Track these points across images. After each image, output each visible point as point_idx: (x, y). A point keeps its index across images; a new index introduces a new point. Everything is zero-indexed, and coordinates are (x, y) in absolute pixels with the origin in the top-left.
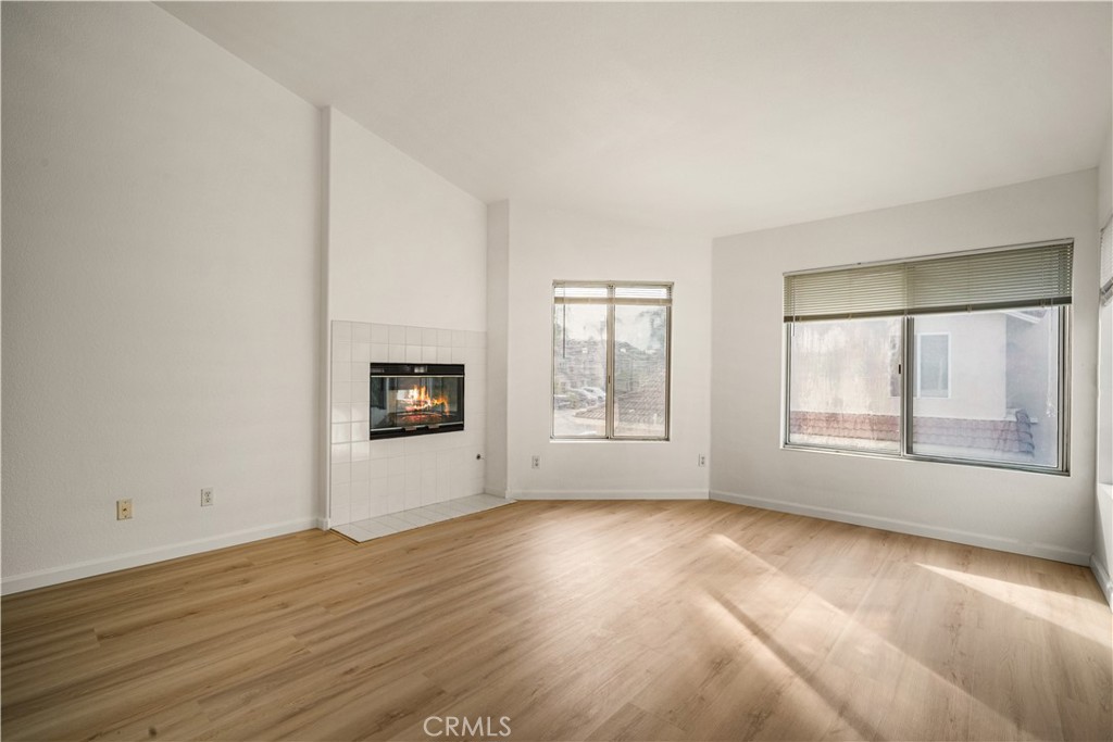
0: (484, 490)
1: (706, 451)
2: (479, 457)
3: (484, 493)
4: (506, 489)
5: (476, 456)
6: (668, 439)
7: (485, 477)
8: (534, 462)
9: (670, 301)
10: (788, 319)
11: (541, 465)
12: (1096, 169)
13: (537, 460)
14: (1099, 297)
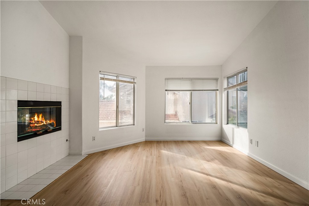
0: (69, 154)
1: (144, 127)
2: (67, 140)
3: (69, 155)
4: (82, 151)
5: (66, 140)
6: (134, 125)
7: (70, 148)
8: (93, 139)
9: (135, 83)
10: (166, 90)
11: (96, 139)
12: (221, 66)
13: (94, 138)
14: (223, 90)
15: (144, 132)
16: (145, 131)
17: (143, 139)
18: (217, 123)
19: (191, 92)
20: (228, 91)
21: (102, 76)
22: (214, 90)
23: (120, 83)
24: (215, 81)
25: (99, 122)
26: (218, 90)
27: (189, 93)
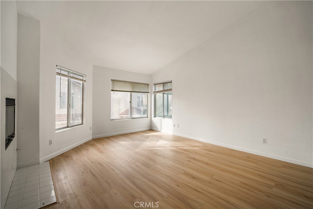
1: (91, 126)
2: (17, 150)
3: (18, 168)
4: (39, 159)
6: (82, 124)
7: (18, 159)
8: (50, 143)
9: (85, 81)
10: (112, 90)
11: (52, 143)
12: (151, 75)
13: (51, 141)
14: (153, 93)
15: (91, 131)
16: (92, 129)
17: (90, 138)
18: (148, 117)
19: (130, 93)
20: (155, 94)
21: (59, 71)
22: (146, 92)
23: (72, 80)
24: (146, 85)
25: (56, 123)
26: (149, 93)
27: (129, 93)
